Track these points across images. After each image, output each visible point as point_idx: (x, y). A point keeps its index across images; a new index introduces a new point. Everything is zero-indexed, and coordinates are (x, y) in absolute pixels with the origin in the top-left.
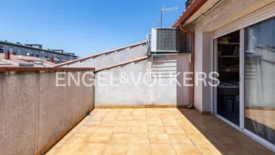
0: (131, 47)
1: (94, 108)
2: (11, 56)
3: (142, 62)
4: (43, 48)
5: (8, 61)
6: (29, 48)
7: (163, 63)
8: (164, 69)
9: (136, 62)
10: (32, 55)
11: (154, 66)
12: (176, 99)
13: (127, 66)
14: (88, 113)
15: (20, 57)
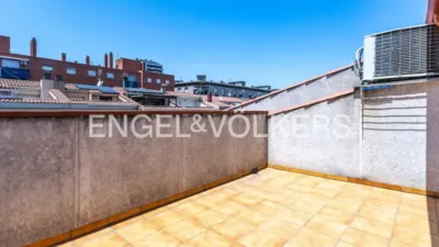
0: (329, 76)
1: (266, 166)
2: (213, 98)
3: (342, 100)
4: (247, 85)
5: (211, 104)
6: (232, 86)
7: (390, 101)
8: (391, 112)
9: (330, 101)
10: (234, 96)
11: (367, 106)
12: (424, 176)
13: (315, 108)
14: (255, 171)
15: (221, 98)
